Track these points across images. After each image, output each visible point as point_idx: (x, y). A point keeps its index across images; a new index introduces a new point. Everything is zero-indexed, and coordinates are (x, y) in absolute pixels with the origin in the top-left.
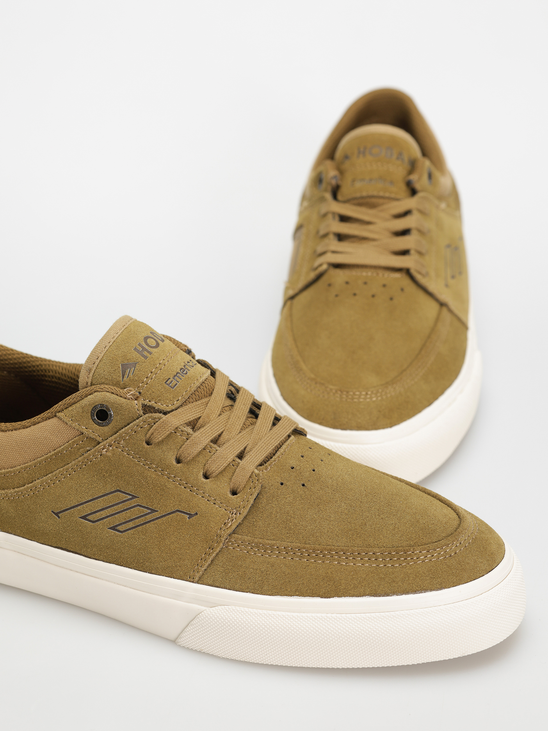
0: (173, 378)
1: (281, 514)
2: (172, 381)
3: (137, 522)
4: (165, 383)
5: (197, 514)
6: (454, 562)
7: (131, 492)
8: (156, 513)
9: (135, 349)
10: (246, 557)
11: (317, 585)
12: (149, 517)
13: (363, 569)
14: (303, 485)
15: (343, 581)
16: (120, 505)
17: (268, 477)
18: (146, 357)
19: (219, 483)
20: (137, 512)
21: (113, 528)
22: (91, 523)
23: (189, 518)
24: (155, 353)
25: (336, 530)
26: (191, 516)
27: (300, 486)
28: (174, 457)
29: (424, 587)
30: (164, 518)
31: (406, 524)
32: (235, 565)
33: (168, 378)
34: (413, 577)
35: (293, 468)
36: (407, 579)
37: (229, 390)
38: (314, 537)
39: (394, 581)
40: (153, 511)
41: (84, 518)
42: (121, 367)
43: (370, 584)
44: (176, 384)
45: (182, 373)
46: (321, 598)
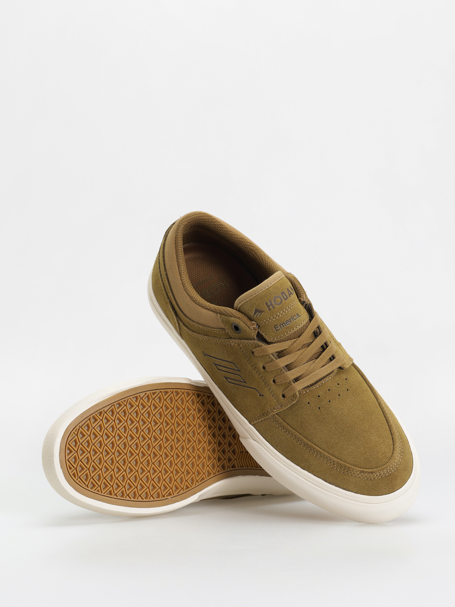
0: (279, 325)
1: (301, 418)
2: (278, 327)
3: (236, 382)
4: (275, 327)
5: (263, 396)
6: (370, 483)
7: (238, 367)
8: (246, 384)
9: (266, 304)
10: (277, 428)
11: (301, 461)
12: (242, 384)
13: (325, 465)
14: (319, 408)
15: (313, 466)
16: (232, 370)
17: (303, 397)
18: (270, 310)
19: (278, 388)
20: (238, 378)
21: (226, 378)
22: (217, 369)
23: (259, 395)
24: (276, 308)
25: (323, 439)
26: (260, 395)
27: (317, 408)
28: (263, 365)
29: (349, 488)
30: (249, 389)
31: (359, 452)
32: (271, 429)
33: (276, 324)
34: (346, 482)
35: (319, 396)
36: (343, 481)
37: (316, 331)
38: (311, 437)
39: (336, 479)
40: (245, 382)
41: (215, 364)
42: (255, 310)
43: (324, 474)
44: (280, 329)
45: (286, 323)
46: (301, 468)
